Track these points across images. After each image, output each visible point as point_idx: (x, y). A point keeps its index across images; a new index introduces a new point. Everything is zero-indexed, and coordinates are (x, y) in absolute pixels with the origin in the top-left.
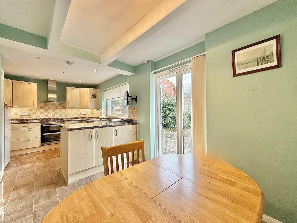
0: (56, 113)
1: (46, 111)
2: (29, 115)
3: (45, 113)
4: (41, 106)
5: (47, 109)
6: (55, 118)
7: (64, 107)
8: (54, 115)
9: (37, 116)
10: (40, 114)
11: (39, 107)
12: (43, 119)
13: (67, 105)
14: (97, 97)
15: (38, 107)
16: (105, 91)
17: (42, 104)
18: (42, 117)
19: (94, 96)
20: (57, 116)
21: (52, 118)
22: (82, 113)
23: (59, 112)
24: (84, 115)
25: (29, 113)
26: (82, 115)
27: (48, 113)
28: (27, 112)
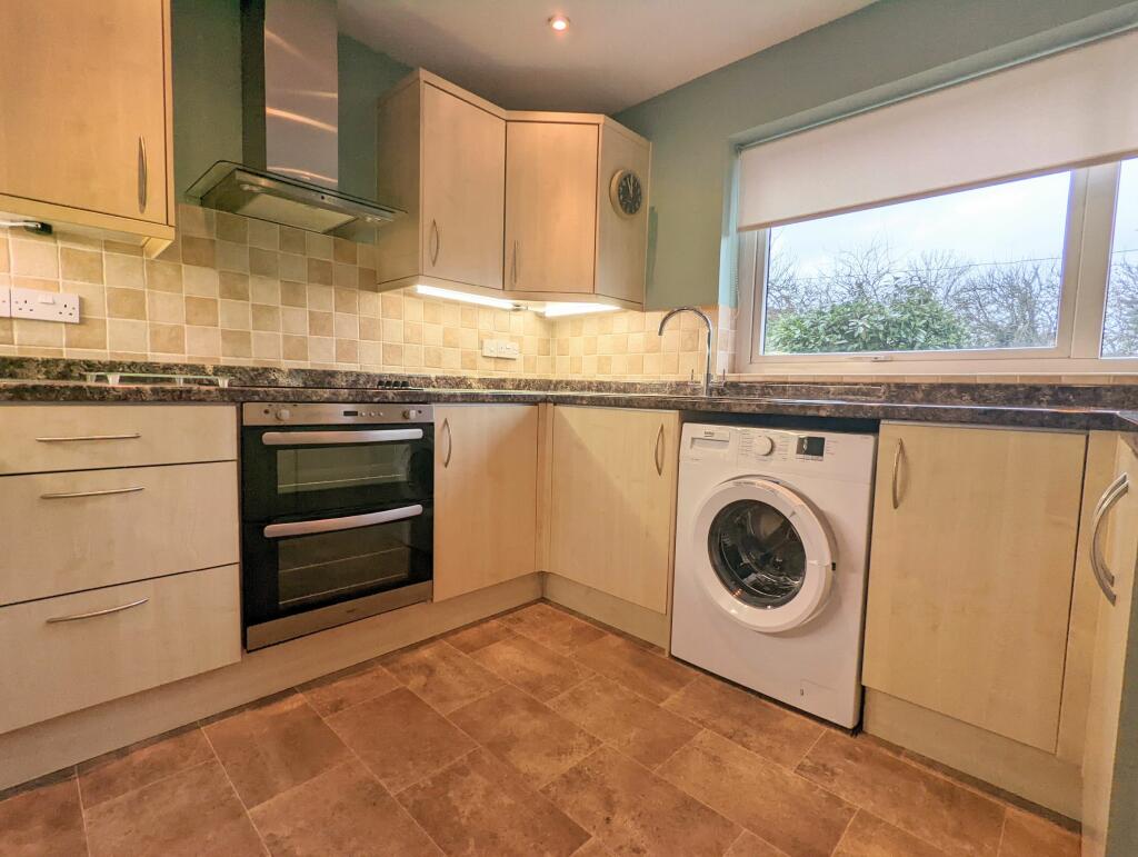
0: (319, 324)
1: (233, 291)
2: (83, 321)
3: (230, 314)
5: (244, 278)
6: (307, 365)
8: (303, 342)
9: (155, 334)
10: (180, 319)
12: (209, 369)
16: (746, 154)
17: (199, 221)
18: (205, 347)
19: (628, 196)
20: (321, 357)
21: (286, 365)
22: (491, 348)
23: (338, 317)
24: (501, 364)
25: (82, 301)
26: (490, 365)
27: (255, 319)
28: (56, 286)
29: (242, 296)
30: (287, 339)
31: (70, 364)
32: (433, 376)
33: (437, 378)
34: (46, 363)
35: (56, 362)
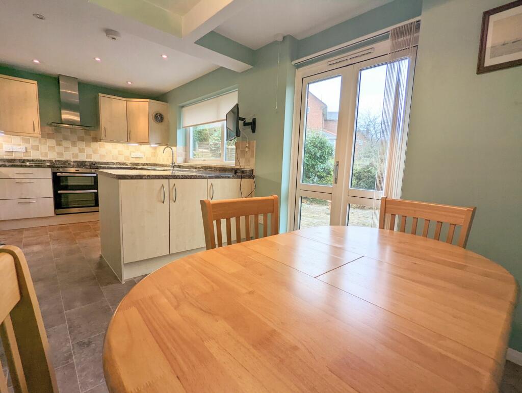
0: (81, 150)
1: (59, 144)
2: (26, 151)
3: (59, 149)
4: (48, 134)
5: (61, 141)
6: (79, 160)
7: (97, 139)
8: (77, 155)
9: (41, 154)
10: (47, 150)
11: (45, 135)
12: (54, 161)
13: (103, 136)
14: (165, 119)
15: (43, 136)
16: (184, 109)
17: (49, 130)
18: (53, 156)
19: (159, 118)
20: (82, 158)
21: (73, 160)
22: (133, 155)
23: (86, 149)
24: (137, 159)
25: (26, 148)
26: (134, 159)
27: (64, 150)
28: (20, 145)
29: (61, 145)
30: (73, 154)
31: (24, 160)
32: (115, 162)
33: (116, 163)
34: (19, 160)
35: (21, 160)
